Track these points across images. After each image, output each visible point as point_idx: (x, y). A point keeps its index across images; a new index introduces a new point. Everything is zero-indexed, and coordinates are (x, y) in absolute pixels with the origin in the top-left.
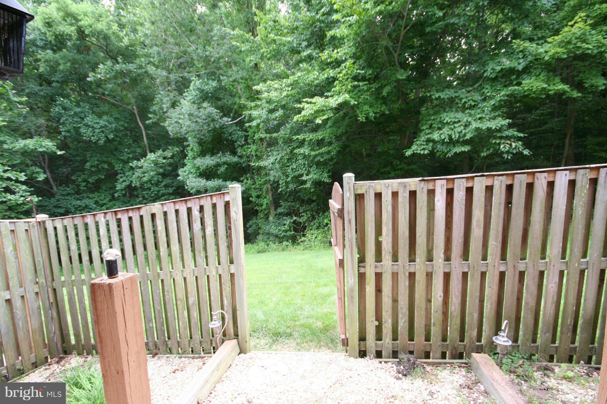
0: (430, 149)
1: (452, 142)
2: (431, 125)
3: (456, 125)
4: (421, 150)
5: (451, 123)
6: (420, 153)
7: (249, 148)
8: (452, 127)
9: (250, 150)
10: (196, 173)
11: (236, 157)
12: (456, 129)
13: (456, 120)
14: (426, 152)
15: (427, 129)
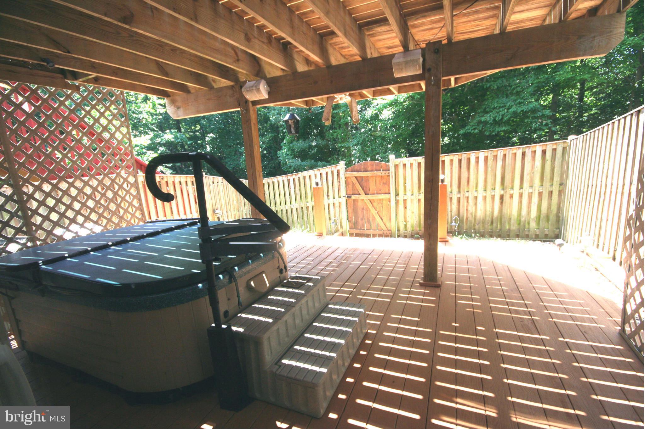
0: (480, 129)
1: (496, 123)
2: (485, 109)
3: (501, 109)
4: (472, 130)
5: (498, 108)
6: (470, 132)
7: (336, 132)
8: (498, 111)
9: (336, 134)
10: (291, 155)
11: (325, 141)
12: (501, 113)
13: (502, 105)
14: (476, 131)
15: (481, 112)
